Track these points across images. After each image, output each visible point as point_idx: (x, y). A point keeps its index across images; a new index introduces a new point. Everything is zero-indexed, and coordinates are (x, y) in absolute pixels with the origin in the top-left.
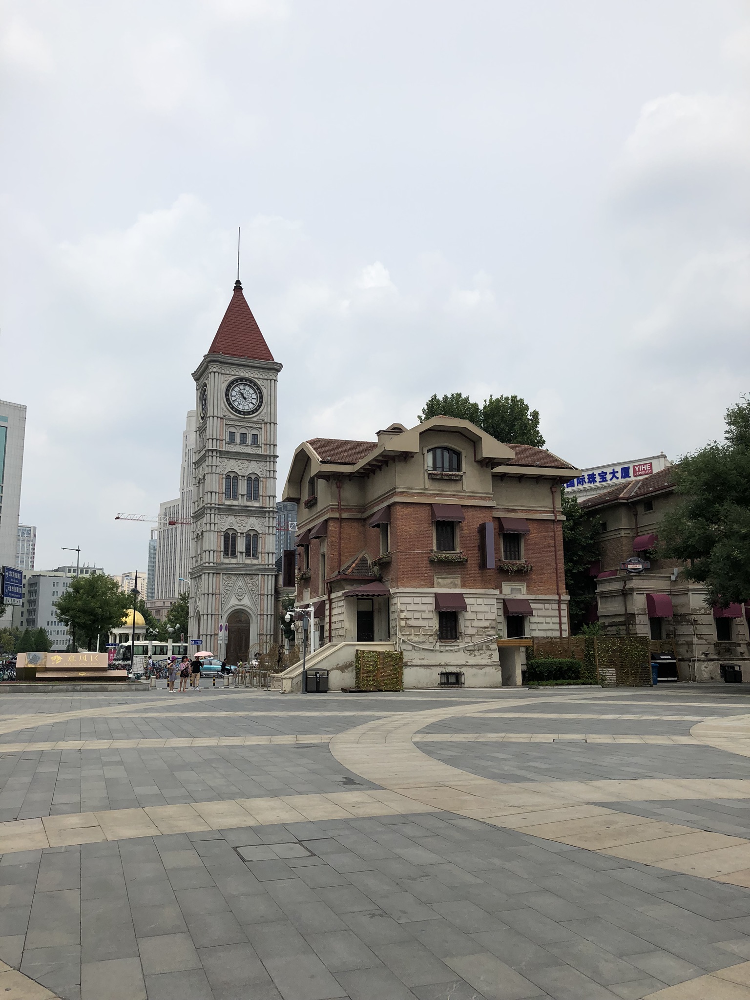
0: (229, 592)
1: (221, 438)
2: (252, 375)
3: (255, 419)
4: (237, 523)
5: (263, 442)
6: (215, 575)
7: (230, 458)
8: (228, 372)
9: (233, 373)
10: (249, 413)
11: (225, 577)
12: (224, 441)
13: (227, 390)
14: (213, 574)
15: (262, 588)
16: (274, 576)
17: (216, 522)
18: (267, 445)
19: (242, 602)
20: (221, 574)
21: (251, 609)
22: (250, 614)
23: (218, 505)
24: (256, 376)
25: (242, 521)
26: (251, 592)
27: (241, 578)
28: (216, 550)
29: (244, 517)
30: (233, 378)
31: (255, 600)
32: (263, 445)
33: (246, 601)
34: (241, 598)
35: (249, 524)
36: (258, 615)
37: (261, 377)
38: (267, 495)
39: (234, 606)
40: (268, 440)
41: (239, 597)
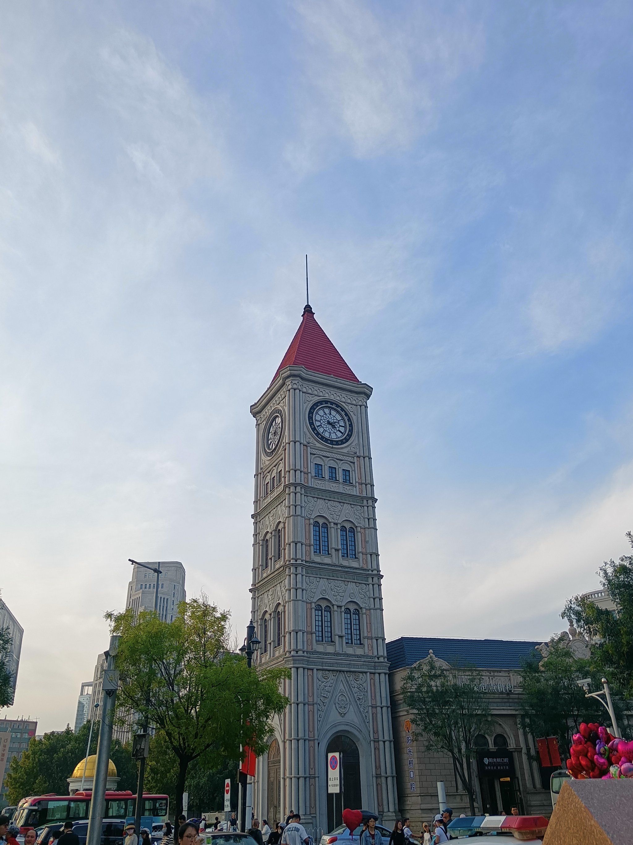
0: (326, 701)
1: (306, 470)
2: (338, 398)
3: (345, 451)
4: (332, 590)
5: (357, 480)
6: (306, 672)
7: (317, 498)
8: (310, 391)
9: (316, 393)
10: (337, 443)
11: (319, 675)
12: (310, 474)
13: (311, 413)
14: (304, 668)
15: (373, 695)
16: (387, 676)
17: (304, 587)
18: (362, 484)
19: (346, 719)
20: (315, 670)
21: (360, 731)
23: (306, 562)
24: (343, 400)
25: (338, 589)
26: (359, 702)
27: (342, 677)
28: (305, 630)
29: (340, 582)
30: (316, 399)
31: (364, 715)
32: (357, 484)
33: (352, 718)
34: (345, 711)
35: (347, 593)
36: (370, 741)
37: (349, 401)
38: (368, 552)
39: (335, 726)
40: (363, 478)
41: (341, 710)
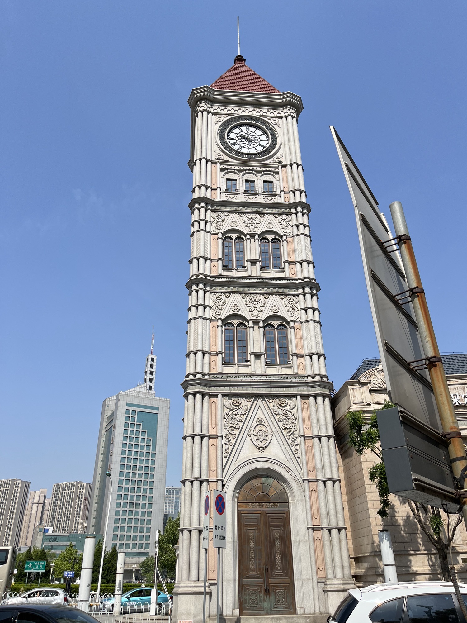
0: (237, 432)
1: (214, 186)
2: (259, 114)
3: (267, 162)
4: (247, 305)
6: (206, 398)
7: (229, 212)
10: (255, 156)
11: (226, 402)
12: (219, 190)
14: (203, 394)
15: (307, 422)
16: (327, 400)
17: (207, 304)
18: (289, 192)
19: (266, 454)
20: (220, 396)
21: (287, 469)
22: (286, 479)
23: (211, 277)
24: (265, 114)
25: (255, 303)
26: (285, 433)
27: (260, 402)
28: (207, 350)
29: (258, 295)
30: (229, 117)
31: (293, 449)
32: (282, 193)
33: (276, 452)
34: (265, 444)
35: (268, 307)
36: (304, 481)
37: (272, 115)
38: (297, 260)
39: (249, 462)
40: (291, 186)
41: (259, 443)
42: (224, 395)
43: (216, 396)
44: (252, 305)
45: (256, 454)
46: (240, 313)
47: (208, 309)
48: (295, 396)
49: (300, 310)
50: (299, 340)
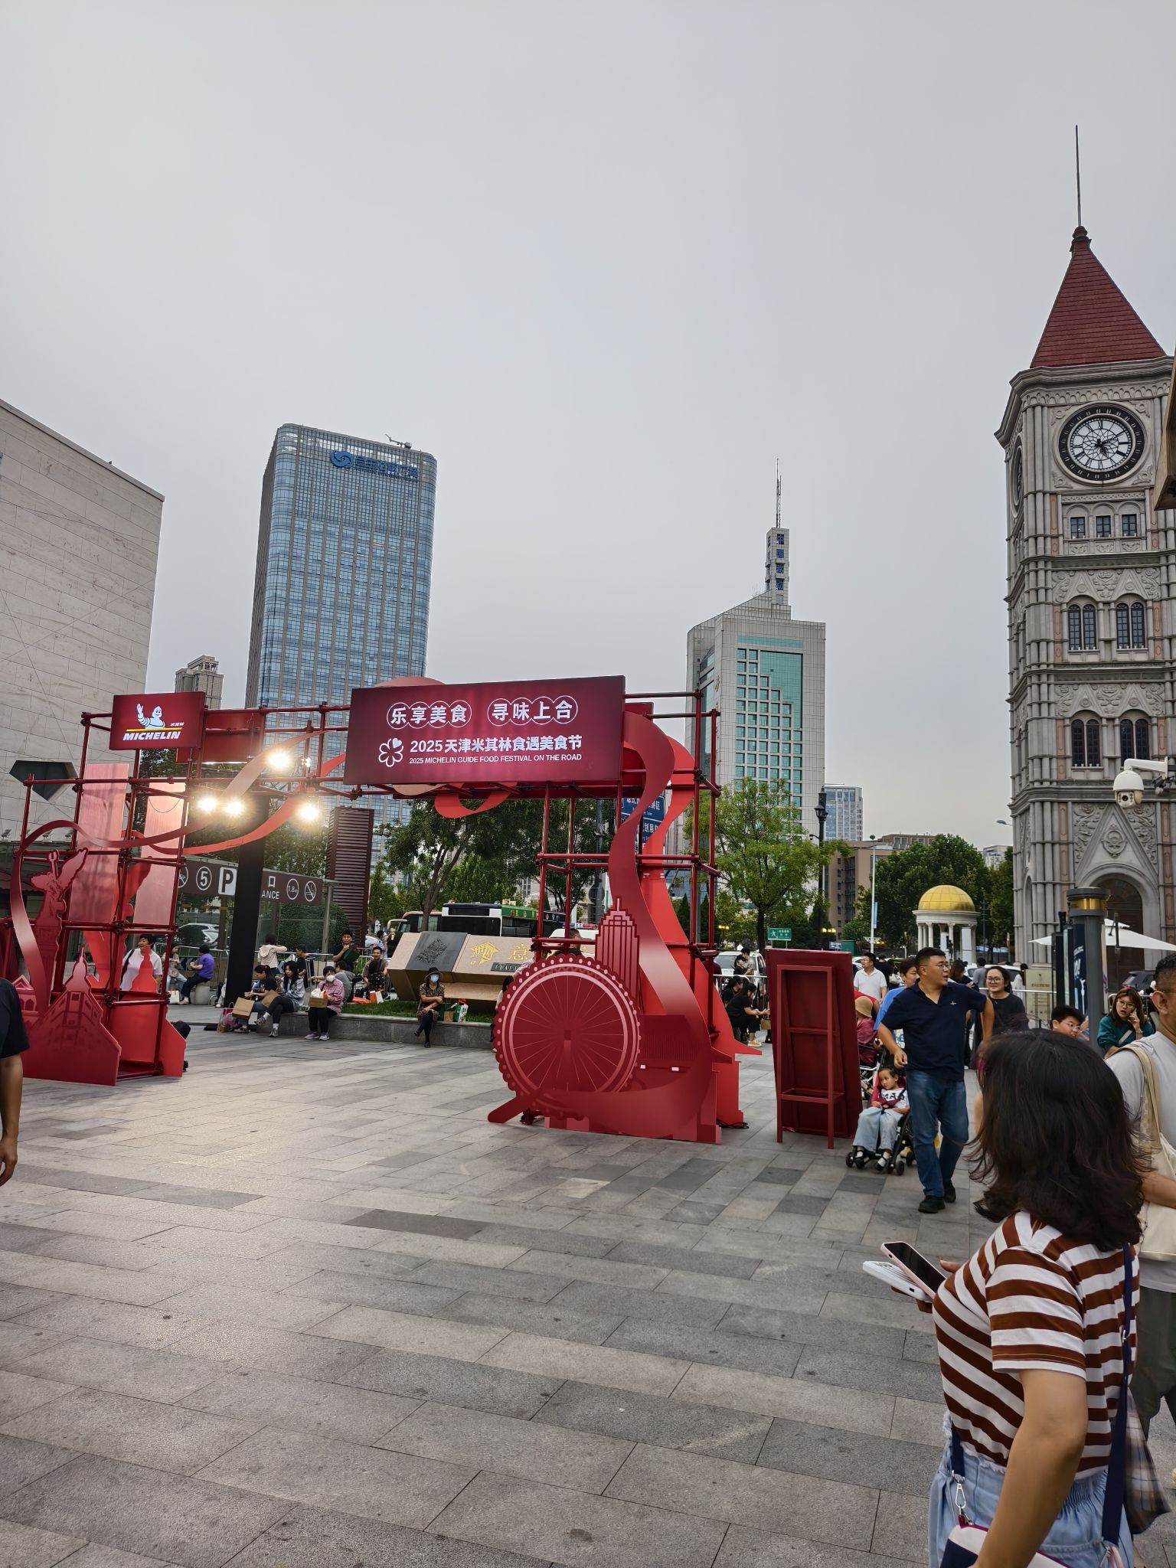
1: (1055, 533)
2: (1116, 397)
3: (1128, 484)
4: (1099, 698)
5: (1149, 527)
6: (1056, 806)
7: (1075, 571)
8: (1062, 401)
9: (1073, 400)
10: (1113, 474)
11: (1078, 809)
12: (1061, 538)
13: (1063, 437)
14: (1052, 803)
15: (1165, 830)
17: (1052, 699)
18: (1158, 531)
19: (1120, 860)
20: (1070, 804)
21: (1142, 875)
22: (1139, 884)
23: (1055, 665)
24: (1127, 396)
25: (1110, 695)
26: (1141, 840)
27: (1114, 809)
28: (1055, 754)
29: (1113, 685)
30: (1074, 410)
31: (1149, 856)
32: (1149, 534)
33: (1130, 858)
34: (1116, 850)
35: (1126, 700)
37: (1138, 395)
38: (1165, 635)
39: (1102, 868)
40: (1162, 521)
41: (1112, 850)
42: (1074, 803)
43: (1066, 803)
44: (1105, 698)
45: (1109, 860)
46: (1091, 708)
47: (1053, 706)
48: (1154, 803)
49: (1166, 701)
50: (1162, 739)
